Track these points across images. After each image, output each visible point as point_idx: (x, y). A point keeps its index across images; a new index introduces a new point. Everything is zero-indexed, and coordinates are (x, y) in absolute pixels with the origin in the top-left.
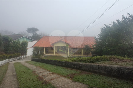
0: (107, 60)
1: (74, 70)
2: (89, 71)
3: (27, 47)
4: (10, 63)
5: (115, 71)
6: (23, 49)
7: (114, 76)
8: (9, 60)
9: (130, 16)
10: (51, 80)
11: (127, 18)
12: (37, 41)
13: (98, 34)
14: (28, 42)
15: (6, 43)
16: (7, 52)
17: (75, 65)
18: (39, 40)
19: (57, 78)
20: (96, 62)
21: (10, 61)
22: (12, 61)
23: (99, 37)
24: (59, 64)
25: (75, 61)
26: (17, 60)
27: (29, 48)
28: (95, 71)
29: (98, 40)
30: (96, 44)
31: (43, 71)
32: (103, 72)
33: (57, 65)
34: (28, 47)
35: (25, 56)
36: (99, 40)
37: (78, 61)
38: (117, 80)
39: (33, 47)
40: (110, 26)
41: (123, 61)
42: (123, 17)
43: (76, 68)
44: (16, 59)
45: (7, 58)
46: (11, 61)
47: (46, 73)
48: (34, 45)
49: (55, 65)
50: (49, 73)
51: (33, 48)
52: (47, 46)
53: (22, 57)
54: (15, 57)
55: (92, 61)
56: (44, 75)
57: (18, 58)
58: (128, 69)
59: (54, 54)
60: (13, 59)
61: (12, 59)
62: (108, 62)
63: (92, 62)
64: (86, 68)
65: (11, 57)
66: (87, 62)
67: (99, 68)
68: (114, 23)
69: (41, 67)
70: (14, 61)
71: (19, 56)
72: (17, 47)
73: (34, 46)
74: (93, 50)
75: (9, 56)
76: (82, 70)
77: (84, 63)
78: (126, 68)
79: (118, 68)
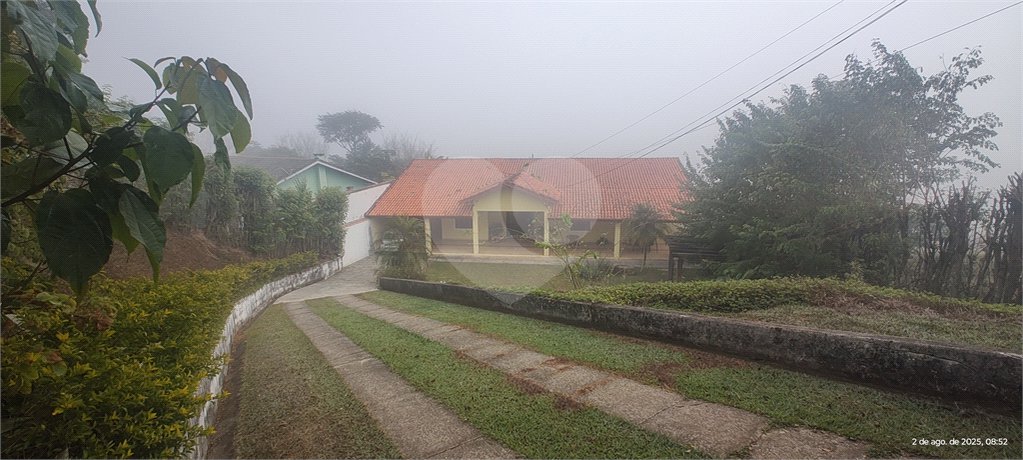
0: (799, 298)
1: (650, 344)
2: (727, 352)
3: (343, 218)
4: (279, 301)
5: (862, 356)
6: (327, 231)
7: (855, 378)
8: (273, 289)
9: (885, 60)
10: (583, 392)
11: (869, 71)
12: (385, 187)
13: (707, 151)
14: (344, 195)
15: (252, 205)
16: (257, 248)
17: (647, 320)
18: (397, 177)
19: (604, 384)
20: (748, 309)
21: (277, 292)
22: (285, 292)
23: (705, 161)
24: (556, 314)
25: (640, 303)
26: (303, 286)
27: (351, 224)
28: (759, 351)
29: (700, 181)
30: (692, 199)
31: (502, 349)
32: (800, 359)
33: (540, 317)
34: (346, 221)
35: (335, 266)
36: (705, 179)
37: (653, 301)
38: (879, 395)
39: (367, 216)
40: (774, 107)
41: (879, 308)
42: (853, 64)
43: (656, 337)
44: (301, 283)
45: (265, 280)
46: (281, 289)
47: (528, 359)
48: (374, 206)
49: (531, 316)
50: (540, 358)
51: (367, 223)
52: (439, 212)
53: (325, 267)
54: (296, 270)
55: (728, 306)
56: (530, 370)
57: (306, 275)
58: (923, 350)
59: (476, 252)
60: (289, 279)
61: (284, 280)
62: (808, 310)
63: (730, 311)
64: (709, 337)
65: (279, 273)
66: (700, 309)
67: (778, 341)
68: (797, 91)
69: (475, 330)
70: (293, 289)
71: (312, 265)
72: (299, 222)
73: (373, 213)
74: (674, 229)
75: (272, 266)
76: (691, 345)
77: (701, 317)
78: (911, 349)
79: (876, 345)
